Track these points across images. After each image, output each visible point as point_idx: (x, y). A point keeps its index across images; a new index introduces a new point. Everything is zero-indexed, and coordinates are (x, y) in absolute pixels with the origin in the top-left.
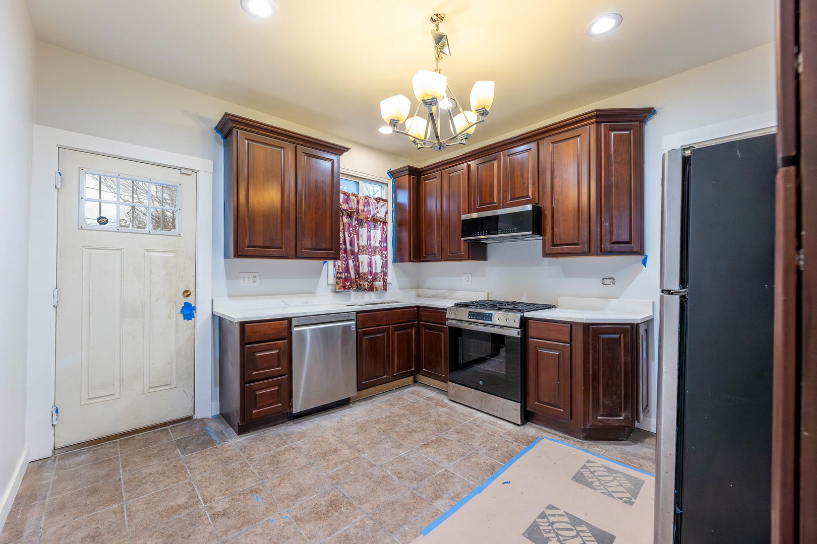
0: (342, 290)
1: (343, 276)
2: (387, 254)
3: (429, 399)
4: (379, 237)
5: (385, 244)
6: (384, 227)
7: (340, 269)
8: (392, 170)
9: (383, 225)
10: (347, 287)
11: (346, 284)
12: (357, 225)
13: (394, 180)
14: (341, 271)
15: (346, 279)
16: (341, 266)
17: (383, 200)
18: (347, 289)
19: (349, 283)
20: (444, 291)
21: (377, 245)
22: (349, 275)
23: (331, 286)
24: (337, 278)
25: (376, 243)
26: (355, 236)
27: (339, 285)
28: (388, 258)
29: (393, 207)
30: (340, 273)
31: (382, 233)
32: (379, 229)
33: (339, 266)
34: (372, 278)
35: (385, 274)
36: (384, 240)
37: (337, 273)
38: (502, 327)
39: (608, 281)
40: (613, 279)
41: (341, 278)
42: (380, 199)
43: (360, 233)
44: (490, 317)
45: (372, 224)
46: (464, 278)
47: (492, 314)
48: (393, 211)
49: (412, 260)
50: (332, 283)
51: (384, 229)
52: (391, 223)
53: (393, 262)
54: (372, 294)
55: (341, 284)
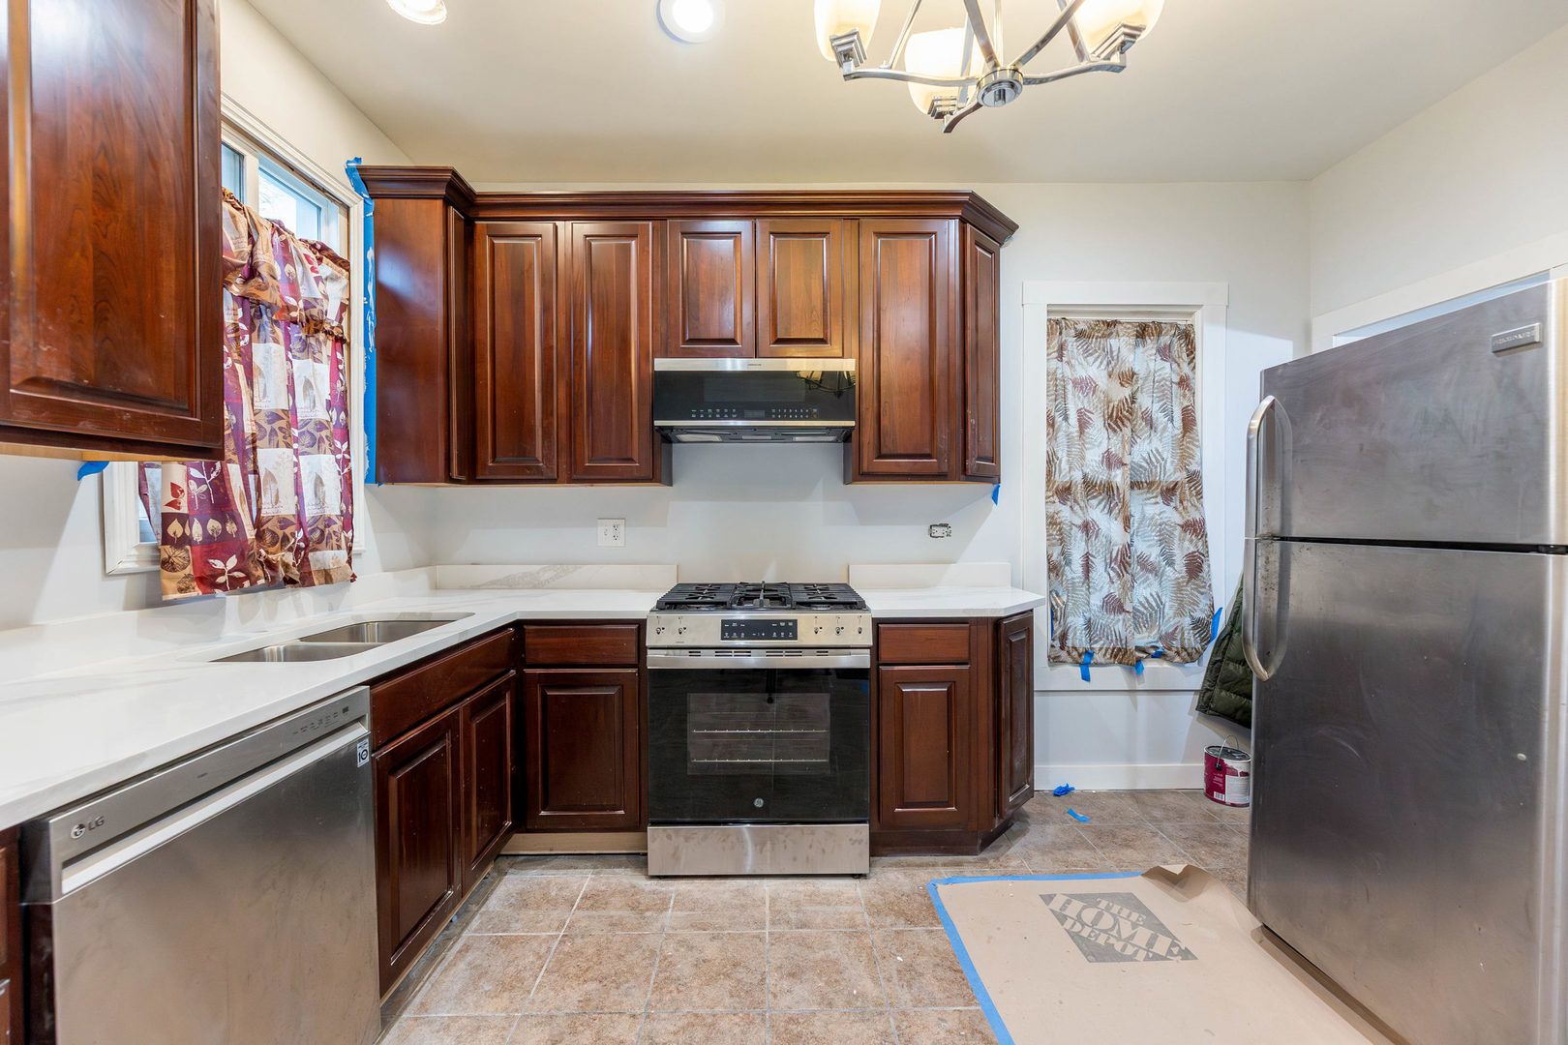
0: (197, 592)
1: (197, 531)
2: (348, 451)
3: (593, 900)
4: (324, 391)
5: (343, 415)
6: (339, 356)
7: (184, 501)
8: (363, 163)
9: (334, 350)
10: (221, 580)
11: (219, 564)
12: (242, 326)
13: (372, 203)
14: (184, 510)
15: (216, 546)
16: (184, 486)
17: (335, 259)
18: (222, 586)
19: (232, 562)
20: (535, 568)
21: (322, 414)
22: (231, 528)
23: (123, 582)
24: (166, 539)
25: (314, 408)
26: (240, 368)
27: (181, 574)
28: (352, 465)
29: (366, 294)
30: (183, 519)
31: (334, 378)
32: (325, 358)
33: (174, 486)
34: (305, 539)
35: (348, 523)
36: (340, 402)
37: (166, 519)
38: (822, 649)
39: (939, 531)
40: (946, 525)
41: (184, 541)
42: (324, 249)
43: (257, 360)
44: (790, 629)
45: (297, 333)
46: (601, 530)
47: (795, 622)
48: (366, 307)
49: (455, 474)
50: (132, 565)
51: (339, 362)
52: (362, 349)
53: (366, 481)
54: (304, 595)
55: (189, 570)
